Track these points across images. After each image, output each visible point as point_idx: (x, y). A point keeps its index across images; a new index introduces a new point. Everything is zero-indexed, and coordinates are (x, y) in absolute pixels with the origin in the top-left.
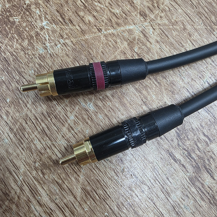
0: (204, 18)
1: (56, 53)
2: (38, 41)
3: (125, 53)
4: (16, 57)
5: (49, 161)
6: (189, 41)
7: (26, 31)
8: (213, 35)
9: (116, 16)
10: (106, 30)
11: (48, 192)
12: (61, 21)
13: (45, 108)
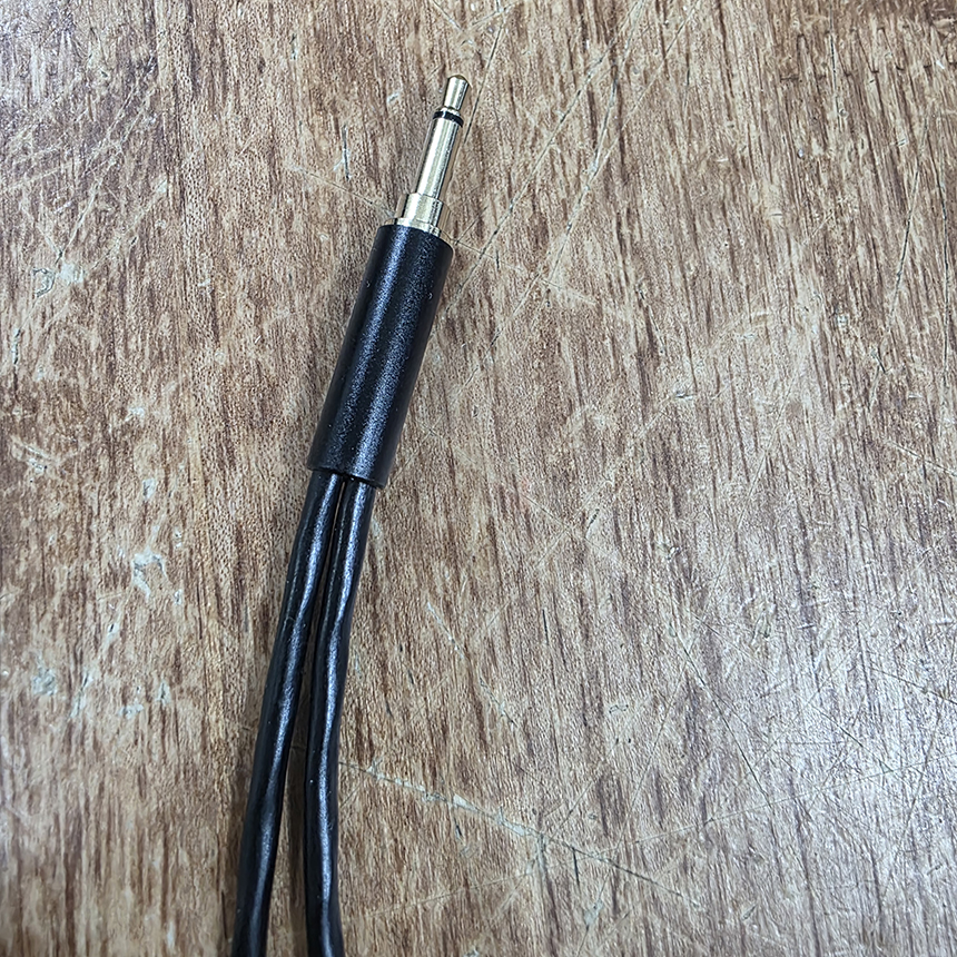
1: (99, 738)
2: (61, 626)
9: (481, 727)
12: (223, 595)
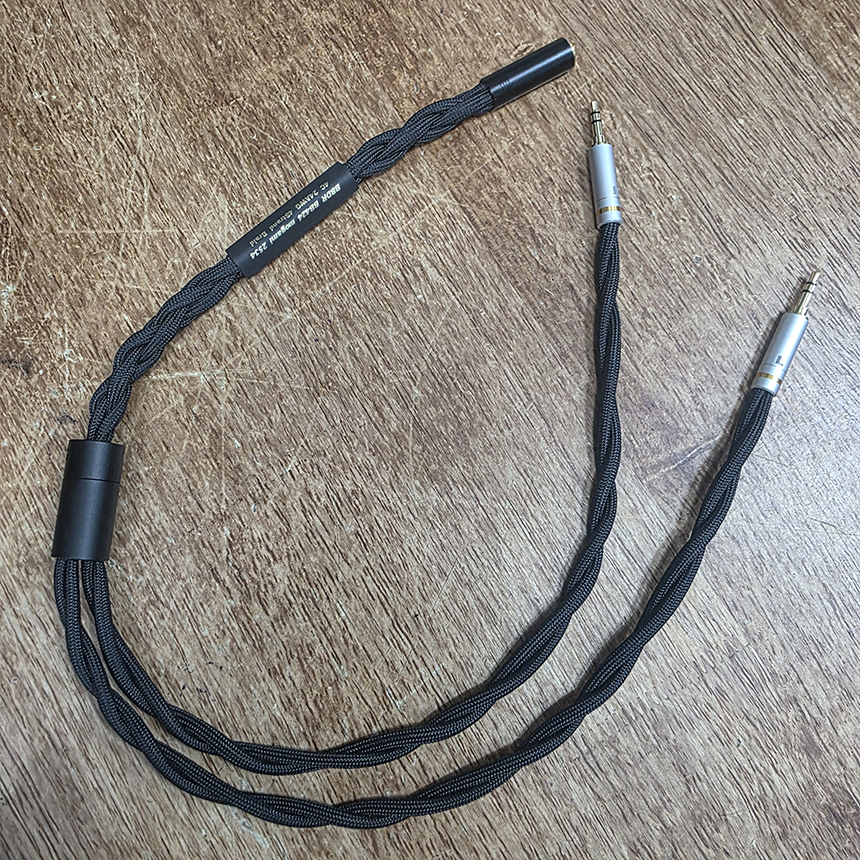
0: (308, 373)
3: (177, 413)
4: (16, 397)
5: (39, 556)
6: (277, 406)
7: (38, 360)
8: (315, 402)
10: (156, 374)
11: (30, 600)
13: (45, 480)
